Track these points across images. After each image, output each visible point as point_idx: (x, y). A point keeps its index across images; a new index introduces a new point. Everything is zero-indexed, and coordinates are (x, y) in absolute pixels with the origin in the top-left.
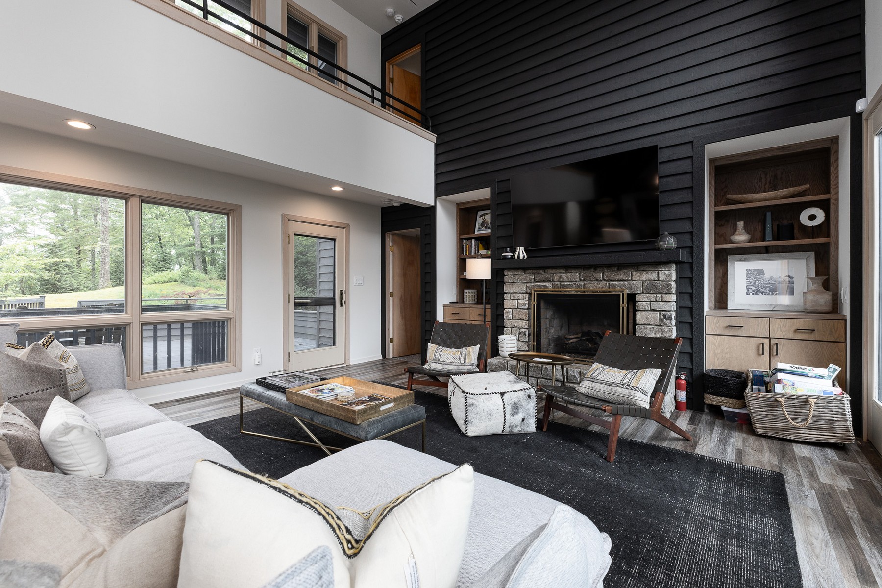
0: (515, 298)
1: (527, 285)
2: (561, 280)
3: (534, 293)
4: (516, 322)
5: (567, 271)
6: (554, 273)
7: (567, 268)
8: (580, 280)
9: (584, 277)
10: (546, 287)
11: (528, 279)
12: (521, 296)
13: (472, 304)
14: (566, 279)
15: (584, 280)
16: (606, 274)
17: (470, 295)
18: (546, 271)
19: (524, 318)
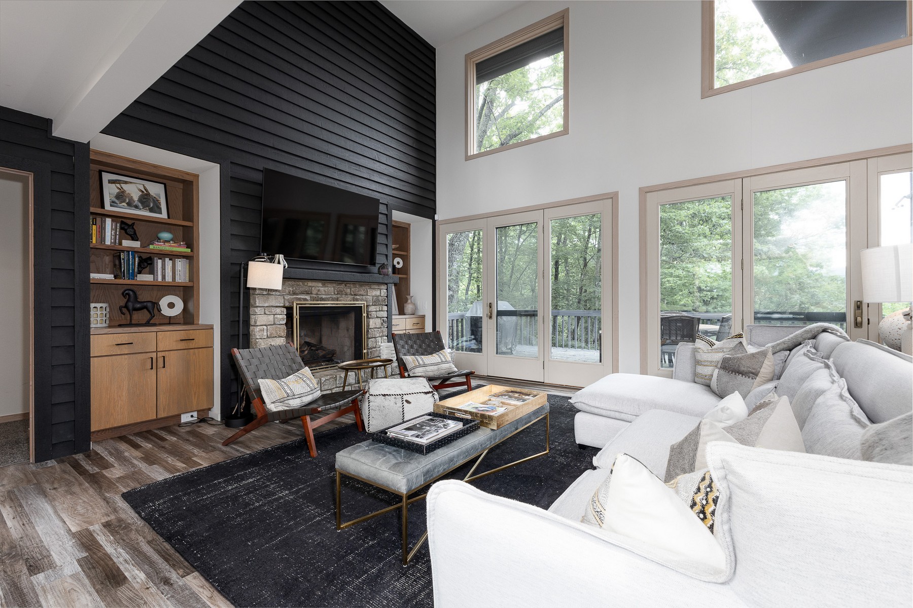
0: (271, 312)
1: (285, 297)
2: (319, 293)
3: (296, 306)
4: (273, 341)
5: (324, 285)
6: (313, 286)
7: (324, 281)
8: (334, 294)
9: (337, 291)
10: (305, 300)
11: (287, 291)
12: (278, 310)
13: (106, 327)
14: (324, 293)
15: (337, 294)
16: (353, 289)
17: (99, 313)
18: (306, 284)
19: (283, 334)
